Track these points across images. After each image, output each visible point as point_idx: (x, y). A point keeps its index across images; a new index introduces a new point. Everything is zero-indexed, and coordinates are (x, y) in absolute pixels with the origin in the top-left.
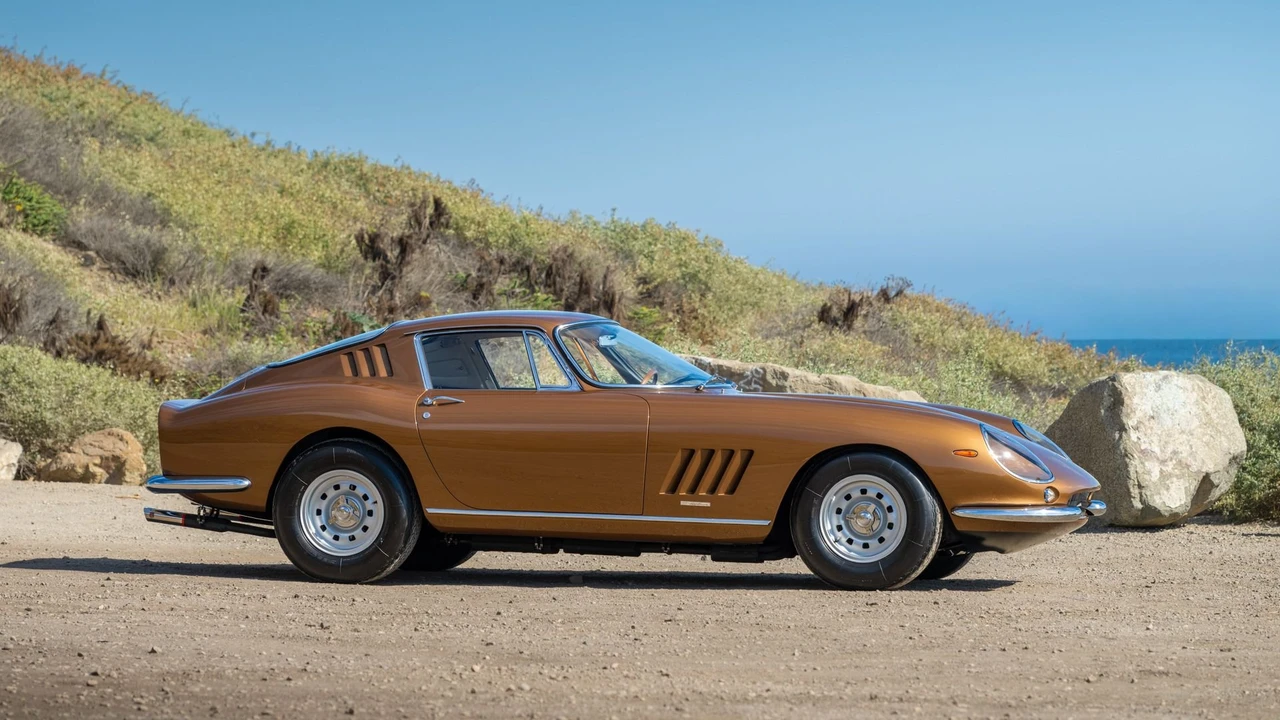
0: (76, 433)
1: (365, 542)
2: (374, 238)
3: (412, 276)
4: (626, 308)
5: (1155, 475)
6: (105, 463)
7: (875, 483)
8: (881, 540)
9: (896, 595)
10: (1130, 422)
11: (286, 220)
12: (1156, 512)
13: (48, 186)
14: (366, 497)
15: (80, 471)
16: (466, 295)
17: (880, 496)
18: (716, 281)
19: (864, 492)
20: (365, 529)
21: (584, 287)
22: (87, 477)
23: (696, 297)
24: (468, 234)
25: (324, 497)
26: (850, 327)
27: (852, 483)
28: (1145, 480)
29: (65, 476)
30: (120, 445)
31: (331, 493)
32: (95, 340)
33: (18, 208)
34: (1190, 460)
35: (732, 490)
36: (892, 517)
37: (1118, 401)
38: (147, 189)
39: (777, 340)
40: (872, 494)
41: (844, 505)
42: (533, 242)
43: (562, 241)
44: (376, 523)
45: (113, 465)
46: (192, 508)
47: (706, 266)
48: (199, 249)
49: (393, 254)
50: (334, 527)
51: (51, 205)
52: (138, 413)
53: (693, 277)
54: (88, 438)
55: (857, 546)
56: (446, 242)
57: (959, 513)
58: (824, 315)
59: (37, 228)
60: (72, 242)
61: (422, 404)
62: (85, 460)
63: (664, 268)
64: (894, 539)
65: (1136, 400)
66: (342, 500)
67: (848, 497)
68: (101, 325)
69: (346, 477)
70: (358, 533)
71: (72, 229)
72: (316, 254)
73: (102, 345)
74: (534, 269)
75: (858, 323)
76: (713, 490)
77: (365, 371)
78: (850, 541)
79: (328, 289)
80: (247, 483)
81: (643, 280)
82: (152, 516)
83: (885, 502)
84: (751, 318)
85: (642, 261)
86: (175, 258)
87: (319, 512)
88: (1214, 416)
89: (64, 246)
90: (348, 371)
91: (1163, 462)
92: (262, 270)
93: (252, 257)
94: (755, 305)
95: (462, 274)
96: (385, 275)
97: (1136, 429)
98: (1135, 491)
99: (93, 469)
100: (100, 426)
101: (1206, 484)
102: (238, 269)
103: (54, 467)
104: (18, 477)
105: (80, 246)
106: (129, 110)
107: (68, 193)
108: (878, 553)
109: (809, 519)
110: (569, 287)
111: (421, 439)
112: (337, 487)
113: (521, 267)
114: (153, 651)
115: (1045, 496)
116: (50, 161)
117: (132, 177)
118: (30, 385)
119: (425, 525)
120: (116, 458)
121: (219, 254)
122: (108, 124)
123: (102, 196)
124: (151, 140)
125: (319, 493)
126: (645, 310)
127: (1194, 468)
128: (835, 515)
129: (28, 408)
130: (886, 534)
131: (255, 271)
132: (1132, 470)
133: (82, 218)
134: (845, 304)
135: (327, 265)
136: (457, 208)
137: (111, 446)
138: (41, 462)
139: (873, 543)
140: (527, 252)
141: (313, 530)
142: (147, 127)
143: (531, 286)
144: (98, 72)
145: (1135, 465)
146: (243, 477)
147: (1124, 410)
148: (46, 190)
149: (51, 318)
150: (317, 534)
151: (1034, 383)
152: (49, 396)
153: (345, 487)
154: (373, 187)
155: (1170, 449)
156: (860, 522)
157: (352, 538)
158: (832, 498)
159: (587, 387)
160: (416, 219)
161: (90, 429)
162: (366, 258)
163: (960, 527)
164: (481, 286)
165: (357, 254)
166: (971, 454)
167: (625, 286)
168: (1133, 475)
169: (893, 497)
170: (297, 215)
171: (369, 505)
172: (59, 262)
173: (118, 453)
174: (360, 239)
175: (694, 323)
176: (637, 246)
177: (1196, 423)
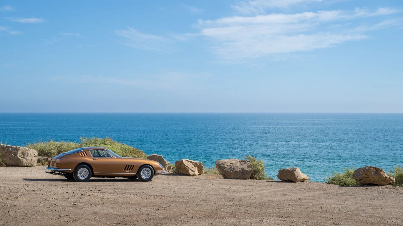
1: (86, 177)
7: (147, 169)
14: (86, 171)
20: (86, 175)
35: (132, 170)
41: (144, 171)
50: (82, 175)
57: (156, 172)
64: (149, 175)
76: (129, 170)
77: (83, 155)
78: (144, 176)
80: (70, 170)
87: (80, 173)
90: (81, 155)
109: (140, 174)
119: (93, 174)
125: (80, 171)
128: (143, 173)
139: (147, 176)
150: (80, 176)
153: (83, 170)
156: (145, 173)
157: (84, 176)
158: (142, 171)
169: (149, 170)
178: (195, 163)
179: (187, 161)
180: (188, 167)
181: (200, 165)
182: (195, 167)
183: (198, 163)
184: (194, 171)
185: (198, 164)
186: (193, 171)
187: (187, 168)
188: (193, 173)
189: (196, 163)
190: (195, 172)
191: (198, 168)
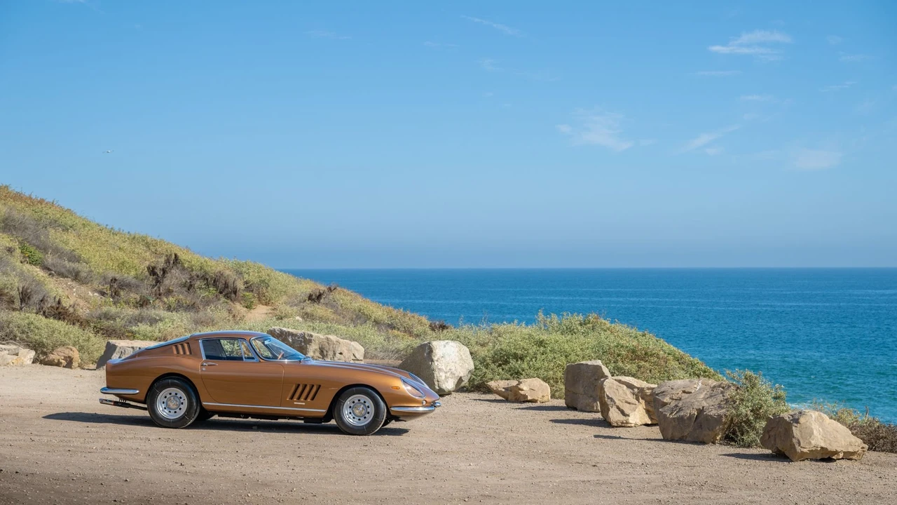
0: (54, 347)
1: (181, 413)
2: (154, 268)
3: (167, 282)
4: (240, 294)
5: (443, 378)
6: (65, 359)
7: (363, 398)
8: (365, 418)
9: (370, 437)
10: (435, 359)
11: (123, 260)
12: (443, 390)
13: (38, 247)
14: (181, 398)
15: (56, 361)
16: (186, 289)
17: (365, 402)
18: (271, 283)
19: (359, 400)
20: (180, 409)
21: (226, 285)
22: (58, 364)
23: (264, 289)
24: (186, 266)
25: (166, 397)
26: (319, 302)
27: (355, 397)
28: (440, 379)
29: (51, 363)
30: (71, 352)
31: (168, 396)
32: (58, 308)
33: (27, 255)
34: (455, 372)
35: (313, 399)
36: (369, 410)
37: (431, 351)
38: (72, 248)
39: (295, 307)
40: (362, 401)
41: (352, 405)
42: (208, 269)
43: (218, 269)
44: (184, 407)
45: (68, 359)
46: (117, 399)
47: (268, 278)
48: (91, 271)
49: (160, 273)
50: (169, 408)
51: (39, 255)
52: (77, 339)
53: (263, 281)
54: (60, 349)
55: (356, 420)
56: (178, 268)
57: (392, 409)
58: (310, 297)
59: (32, 263)
60: (46, 268)
61: (202, 365)
62: (58, 357)
63: (253, 278)
64: (370, 418)
65: (437, 351)
66: (172, 398)
67: (354, 402)
68: (59, 302)
69: (173, 390)
70: (178, 410)
71: (46, 263)
72: (133, 273)
73: (60, 310)
74: (209, 279)
75: (322, 301)
77: (181, 352)
78: (354, 418)
79: (137, 286)
80: (138, 391)
81: (246, 283)
82: (102, 401)
83: (367, 404)
84: (284, 298)
85: (246, 276)
86: (83, 274)
87: (164, 403)
88: (463, 356)
89: (43, 269)
90: (175, 352)
91: (446, 373)
92: (114, 280)
93: (111, 274)
94: (285, 292)
95: (184, 281)
96: (158, 282)
97: (437, 361)
98: (436, 383)
99: (61, 360)
100: (63, 345)
101: (460, 380)
102: (105, 279)
103: (46, 360)
104: (33, 362)
105: (49, 269)
106: (63, 216)
107: (44, 249)
108: (364, 423)
109: (340, 411)
110: (221, 285)
111: (202, 377)
112: (170, 394)
113: (204, 278)
114: (126, 481)
115: (422, 403)
116: (37, 237)
117: (67, 244)
118: (38, 329)
119: (202, 408)
120: (69, 357)
121: (99, 273)
122: (56, 221)
123: (56, 251)
124: (71, 227)
125: (164, 396)
126: (247, 294)
127: (456, 375)
128: (349, 409)
129: (37, 337)
130: (367, 416)
131: (112, 280)
132: (435, 375)
133: (50, 259)
134: (318, 294)
135: (136, 277)
136: (182, 256)
137: (67, 352)
138: (42, 357)
139: (362, 419)
140: (206, 273)
141: (161, 409)
142: (70, 223)
143: (208, 285)
144: (52, 201)
145: (436, 374)
146: (136, 389)
147: (433, 354)
148: (36, 249)
149: (41, 299)
150: (163, 410)
151: (382, 322)
152: (44, 333)
153: (173, 394)
154: (152, 248)
155: (448, 368)
156: (357, 411)
157: (175, 412)
158: (348, 402)
159: (261, 360)
160: (168, 261)
161: (60, 345)
162: (150, 275)
163: (392, 413)
164: (191, 285)
165: (147, 273)
166: (397, 388)
167: (240, 285)
168: (436, 377)
169: (369, 402)
170: (126, 259)
171: (182, 400)
172: (42, 276)
173: (70, 355)
174: (148, 268)
175: (264, 298)
176: (244, 269)
177: (457, 359)
178: (638, 388)
179: (620, 381)
180: (612, 399)
181: (652, 394)
182: (637, 399)
183: (648, 389)
184: (627, 411)
185: (649, 392)
186: (623, 413)
187: (609, 402)
188: (622, 418)
189: (641, 390)
190: (629, 416)
191: (647, 403)
